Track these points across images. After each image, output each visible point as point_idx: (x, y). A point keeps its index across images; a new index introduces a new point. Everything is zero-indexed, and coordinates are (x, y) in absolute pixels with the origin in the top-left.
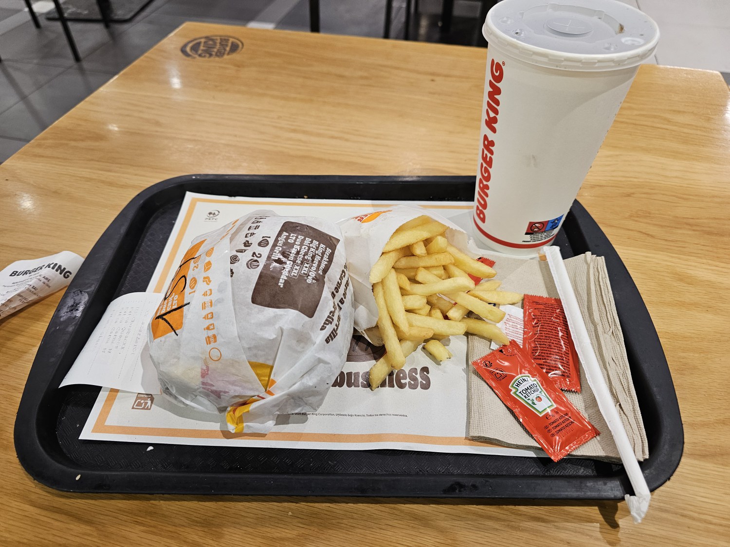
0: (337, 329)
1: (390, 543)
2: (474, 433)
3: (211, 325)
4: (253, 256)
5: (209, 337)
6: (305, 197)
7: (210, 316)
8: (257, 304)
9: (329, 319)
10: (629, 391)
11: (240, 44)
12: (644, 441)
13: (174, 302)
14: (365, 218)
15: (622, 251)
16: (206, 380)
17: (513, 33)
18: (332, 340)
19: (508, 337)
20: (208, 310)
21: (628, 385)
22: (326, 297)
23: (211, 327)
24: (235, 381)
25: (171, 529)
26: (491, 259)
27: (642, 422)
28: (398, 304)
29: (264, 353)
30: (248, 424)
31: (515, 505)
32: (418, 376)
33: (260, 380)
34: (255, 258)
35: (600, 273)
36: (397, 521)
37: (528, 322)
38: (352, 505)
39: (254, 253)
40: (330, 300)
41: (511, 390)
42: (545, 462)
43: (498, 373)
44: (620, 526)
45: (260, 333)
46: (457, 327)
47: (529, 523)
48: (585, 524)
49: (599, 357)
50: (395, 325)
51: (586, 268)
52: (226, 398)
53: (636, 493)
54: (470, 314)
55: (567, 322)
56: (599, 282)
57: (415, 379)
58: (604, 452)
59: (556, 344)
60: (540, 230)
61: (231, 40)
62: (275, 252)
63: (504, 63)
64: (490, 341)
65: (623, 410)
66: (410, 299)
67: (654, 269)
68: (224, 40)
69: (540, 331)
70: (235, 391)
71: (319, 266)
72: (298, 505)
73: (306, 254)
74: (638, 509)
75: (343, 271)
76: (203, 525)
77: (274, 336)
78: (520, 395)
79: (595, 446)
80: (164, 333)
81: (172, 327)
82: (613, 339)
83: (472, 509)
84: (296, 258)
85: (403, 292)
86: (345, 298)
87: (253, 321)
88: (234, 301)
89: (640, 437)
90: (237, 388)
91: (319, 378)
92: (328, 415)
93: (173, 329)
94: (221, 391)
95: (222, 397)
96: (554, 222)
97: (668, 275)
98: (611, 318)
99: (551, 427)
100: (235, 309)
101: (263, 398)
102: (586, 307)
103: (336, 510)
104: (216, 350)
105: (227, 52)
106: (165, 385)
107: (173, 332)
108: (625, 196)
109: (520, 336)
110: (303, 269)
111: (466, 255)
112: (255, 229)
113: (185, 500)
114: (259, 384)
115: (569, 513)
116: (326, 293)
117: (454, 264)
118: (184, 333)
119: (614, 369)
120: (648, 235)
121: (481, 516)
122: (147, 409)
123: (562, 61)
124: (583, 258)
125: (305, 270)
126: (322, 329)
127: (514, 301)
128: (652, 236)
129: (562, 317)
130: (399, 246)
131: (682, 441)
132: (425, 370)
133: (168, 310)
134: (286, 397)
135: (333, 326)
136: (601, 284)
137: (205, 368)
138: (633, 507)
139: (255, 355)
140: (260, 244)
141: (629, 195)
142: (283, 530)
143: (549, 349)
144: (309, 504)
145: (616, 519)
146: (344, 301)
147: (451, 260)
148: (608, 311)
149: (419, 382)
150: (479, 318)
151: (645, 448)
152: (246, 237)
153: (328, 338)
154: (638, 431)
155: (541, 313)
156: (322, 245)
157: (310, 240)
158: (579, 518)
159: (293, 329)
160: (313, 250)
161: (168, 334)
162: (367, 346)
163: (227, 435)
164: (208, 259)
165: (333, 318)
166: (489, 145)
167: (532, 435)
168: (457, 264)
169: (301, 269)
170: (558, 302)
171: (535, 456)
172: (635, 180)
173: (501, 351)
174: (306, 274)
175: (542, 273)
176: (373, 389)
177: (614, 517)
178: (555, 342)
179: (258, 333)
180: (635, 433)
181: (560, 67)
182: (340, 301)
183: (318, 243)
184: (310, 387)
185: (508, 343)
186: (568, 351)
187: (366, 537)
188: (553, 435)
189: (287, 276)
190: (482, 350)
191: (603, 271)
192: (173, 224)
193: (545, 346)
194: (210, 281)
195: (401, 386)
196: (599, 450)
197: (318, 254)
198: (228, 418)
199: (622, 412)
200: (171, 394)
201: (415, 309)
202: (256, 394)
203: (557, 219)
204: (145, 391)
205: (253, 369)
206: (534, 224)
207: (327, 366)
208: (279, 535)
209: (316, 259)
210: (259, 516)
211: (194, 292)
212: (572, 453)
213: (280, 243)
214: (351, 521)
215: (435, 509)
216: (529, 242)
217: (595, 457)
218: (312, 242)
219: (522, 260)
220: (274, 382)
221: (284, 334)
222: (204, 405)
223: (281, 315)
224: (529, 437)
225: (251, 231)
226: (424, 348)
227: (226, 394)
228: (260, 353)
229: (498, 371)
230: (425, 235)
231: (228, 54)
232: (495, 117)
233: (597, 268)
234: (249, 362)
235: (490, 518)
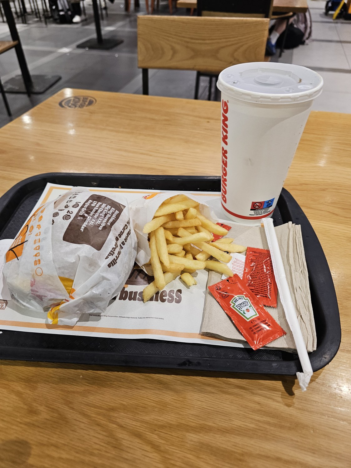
0: (117, 259)
1: (142, 398)
2: (205, 330)
3: (38, 253)
4: (67, 213)
5: (36, 261)
6: (120, 187)
7: (38, 248)
8: (66, 241)
9: (111, 252)
10: (308, 308)
11: (94, 101)
12: (314, 340)
13: (20, 240)
14: (148, 197)
15: (314, 223)
16: (34, 288)
17: (232, 83)
18: (113, 266)
19: (233, 272)
20: (37, 244)
21: (308, 304)
22: (110, 239)
23: (38, 255)
24: (51, 289)
25: (5, 383)
26: (229, 225)
27: (315, 327)
28: (164, 249)
29: (68, 271)
30: (61, 319)
31: (227, 377)
32: (174, 295)
33: (66, 289)
34: (69, 214)
35: (297, 235)
36: (148, 384)
37: (247, 263)
38: (121, 373)
39: (69, 211)
40: (113, 241)
41: (231, 305)
42: (248, 351)
43: (224, 294)
44: (296, 394)
45: (66, 259)
46: (200, 264)
47: (235, 390)
48: (272, 392)
49: (290, 286)
50: (161, 263)
51: (288, 231)
52: (46, 300)
53: (304, 371)
54: (211, 258)
55: (272, 264)
56: (296, 240)
57: (172, 297)
58: (287, 345)
59: (263, 277)
60: (260, 207)
61: (89, 98)
62: (82, 211)
63: (228, 101)
64: (222, 274)
65: (303, 320)
66: (172, 246)
67: (335, 234)
68: (85, 99)
69: (255, 269)
70: (51, 296)
71: (108, 220)
72: (87, 371)
73: (101, 212)
74: (304, 381)
75: (126, 225)
76: (26, 381)
77: (74, 261)
78: (236, 307)
79: (282, 342)
80: (12, 258)
81: (16, 255)
82: (302, 275)
83: (198, 379)
84: (94, 215)
85: (168, 242)
86: (126, 242)
87: (62, 251)
88: (52, 239)
89: (312, 337)
90: (52, 294)
91: (103, 289)
92: (114, 317)
93: (16, 256)
94: (42, 296)
95: (43, 300)
96: (268, 202)
97: (345, 238)
98: (301, 262)
99: (253, 328)
100: (52, 244)
101: (68, 301)
102: (286, 255)
103: (110, 376)
104: (40, 269)
105: (86, 105)
106: (12, 293)
107: (16, 258)
108: (322, 190)
109: (242, 272)
110: (98, 221)
111: (210, 221)
112: (73, 198)
113: (17, 365)
114: (65, 291)
115: (262, 385)
116: (112, 236)
117: (201, 226)
118: (22, 258)
119: (300, 293)
120: (334, 214)
121: (204, 384)
122: (3, 309)
123: (260, 98)
124: (287, 226)
125: (98, 222)
126: (106, 259)
127: (240, 251)
128: (337, 215)
129: (270, 261)
130: (166, 213)
131: (339, 340)
132: (180, 291)
133: (16, 245)
134: (82, 300)
135: (114, 257)
136: (297, 241)
137: (33, 280)
138: (301, 380)
139: (63, 273)
140: (73, 207)
141: (324, 190)
142: (75, 387)
143: (259, 280)
144: (94, 371)
145: (293, 390)
146: (125, 243)
147: (199, 223)
148: (300, 258)
149: (175, 298)
150: (217, 260)
151: (314, 343)
152: (67, 202)
153: (110, 264)
154: (311, 333)
155: (256, 259)
156: (113, 209)
157: (106, 205)
158: (268, 388)
159: (86, 257)
160: (106, 211)
161: (14, 260)
162: (145, 276)
163: (49, 326)
164: (41, 214)
165: (114, 252)
166: (225, 152)
167: (241, 333)
168: (204, 226)
169: (96, 222)
170: (268, 251)
171: (244, 347)
172: (329, 181)
173: (228, 280)
174: (99, 224)
175: (261, 235)
176: (144, 302)
177: (292, 388)
178: (263, 276)
179: (65, 259)
180: (309, 334)
181: (258, 102)
182: (122, 243)
183: (110, 207)
184: (97, 294)
185: (232, 276)
186: (271, 282)
187: (128, 394)
188: (255, 333)
189: (86, 225)
190: (216, 279)
191: (299, 234)
192: (37, 202)
193: (256, 278)
194: (40, 227)
195: (163, 301)
196: (284, 344)
197: (109, 214)
198: (49, 315)
199: (302, 321)
200: (15, 299)
201: (176, 253)
202: (64, 298)
203: (270, 200)
204: (3, 298)
205: (62, 282)
206: (255, 204)
207: (108, 282)
208: (72, 390)
209: (107, 216)
210: (61, 377)
211: (31, 234)
212: (267, 345)
213: (86, 206)
214: (120, 383)
215: (174, 378)
216: (254, 215)
217: (281, 348)
218: (106, 206)
219: (249, 227)
220: (74, 290)
221: (80, 259)
222: (35, 306)
223: (80, 248)
224: (239, 334)
225: (71, 199)
226: (180, 278)
227: (46, 298)
228: (66, 271)
229: (223, 293)
230: (184, 207)
231: (87, 106)
232: (226, 135)
233: (296, 232)
234: (59, 277)
235: (209, 385)
